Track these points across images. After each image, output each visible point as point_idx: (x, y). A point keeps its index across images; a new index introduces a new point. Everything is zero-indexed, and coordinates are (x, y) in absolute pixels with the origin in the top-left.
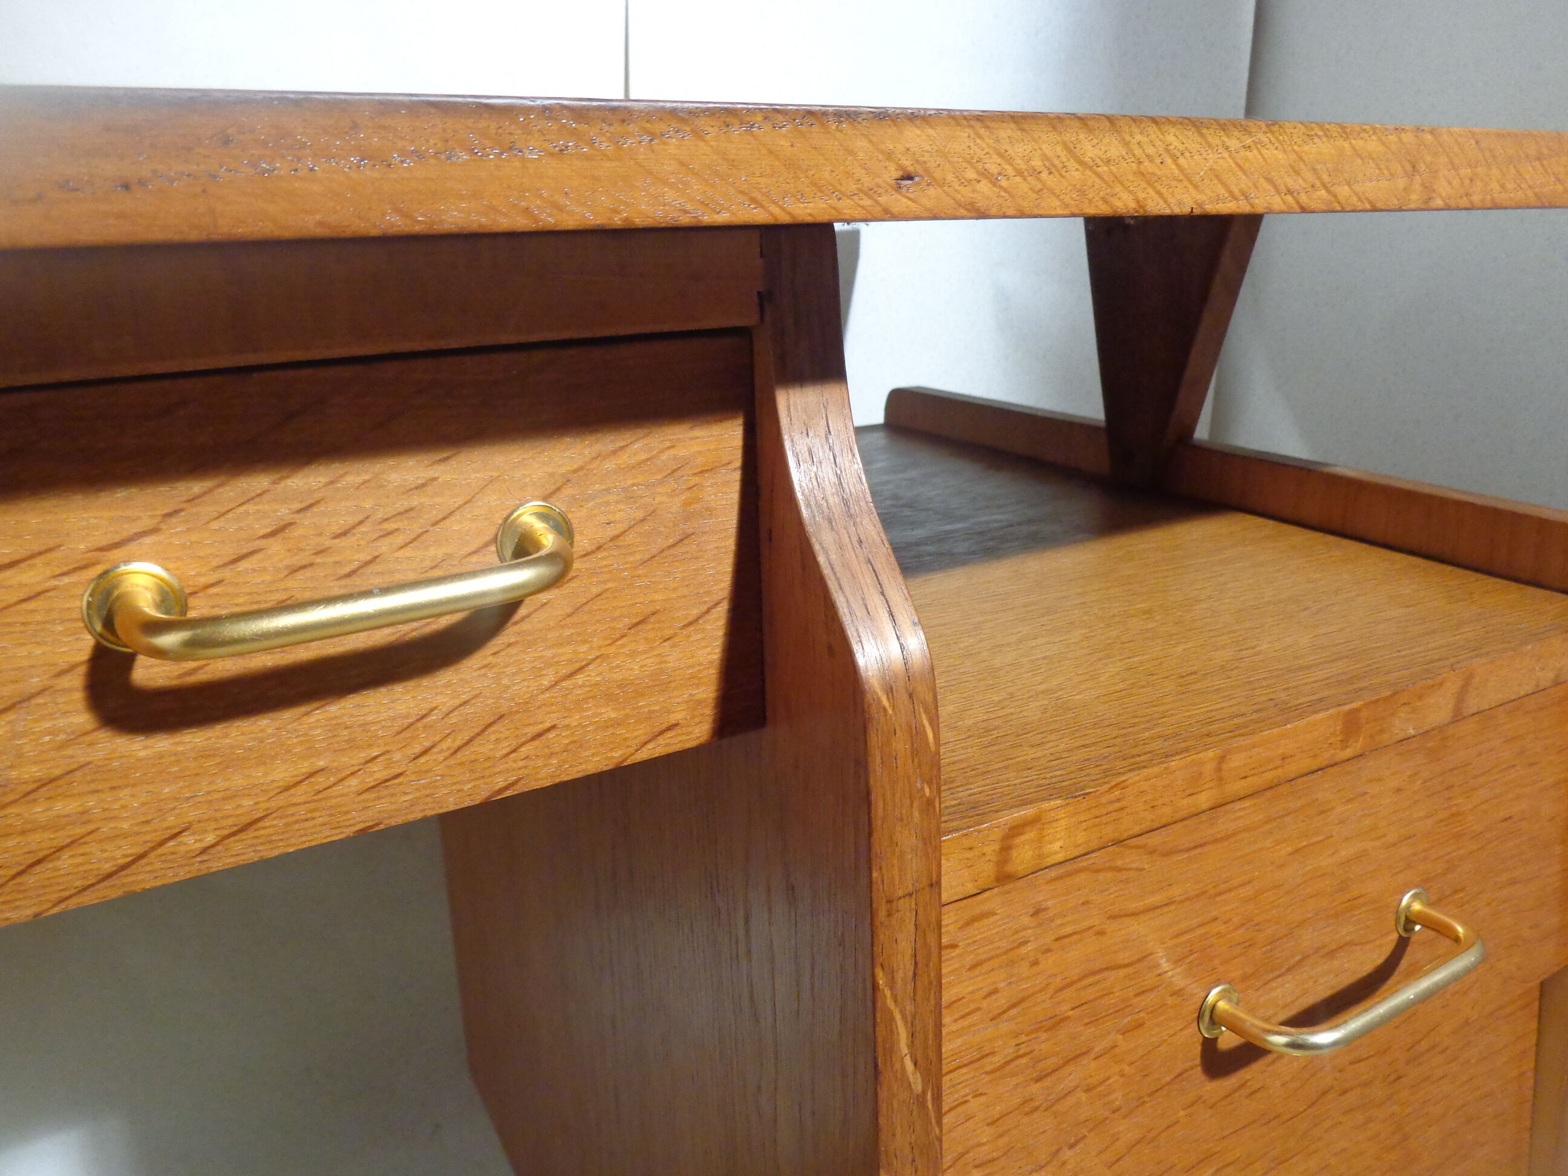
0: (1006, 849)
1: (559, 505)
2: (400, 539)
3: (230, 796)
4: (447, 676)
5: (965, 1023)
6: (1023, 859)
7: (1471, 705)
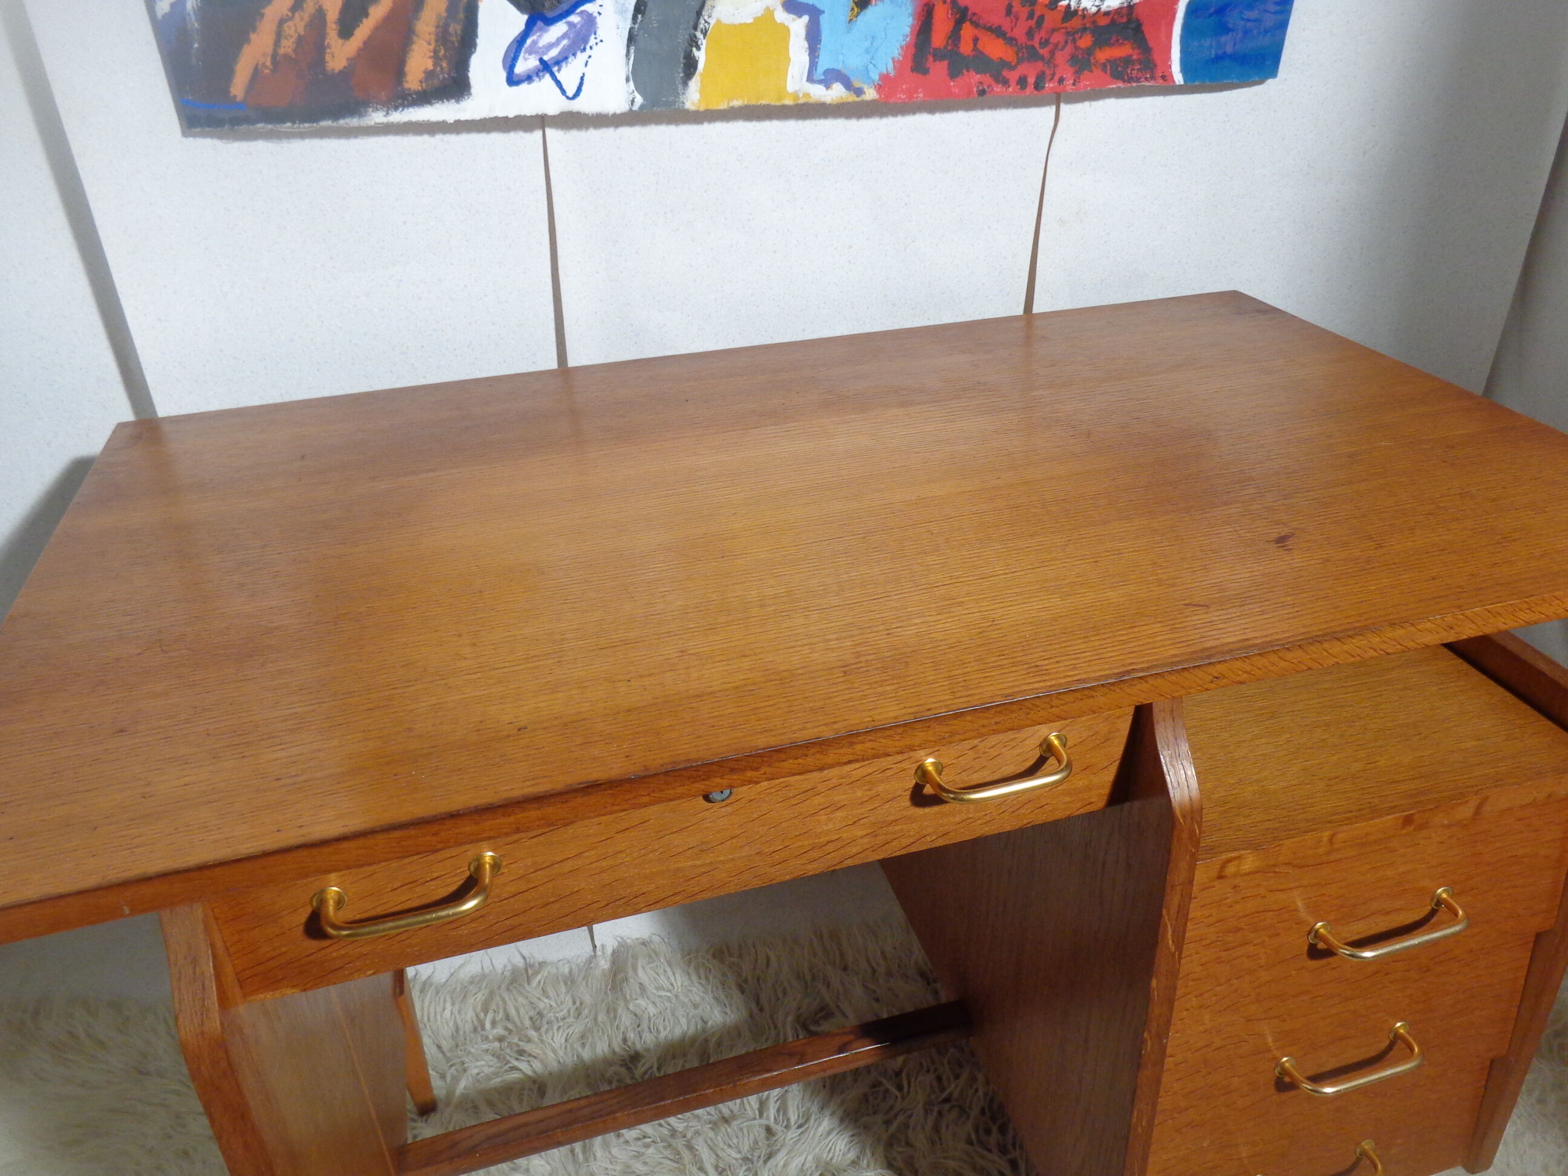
0: (1223, 866)
2: (1009, 747)
3: (942, 825)
5: (1195, 927)
6: (1231, 871)
7: (1487, 810)
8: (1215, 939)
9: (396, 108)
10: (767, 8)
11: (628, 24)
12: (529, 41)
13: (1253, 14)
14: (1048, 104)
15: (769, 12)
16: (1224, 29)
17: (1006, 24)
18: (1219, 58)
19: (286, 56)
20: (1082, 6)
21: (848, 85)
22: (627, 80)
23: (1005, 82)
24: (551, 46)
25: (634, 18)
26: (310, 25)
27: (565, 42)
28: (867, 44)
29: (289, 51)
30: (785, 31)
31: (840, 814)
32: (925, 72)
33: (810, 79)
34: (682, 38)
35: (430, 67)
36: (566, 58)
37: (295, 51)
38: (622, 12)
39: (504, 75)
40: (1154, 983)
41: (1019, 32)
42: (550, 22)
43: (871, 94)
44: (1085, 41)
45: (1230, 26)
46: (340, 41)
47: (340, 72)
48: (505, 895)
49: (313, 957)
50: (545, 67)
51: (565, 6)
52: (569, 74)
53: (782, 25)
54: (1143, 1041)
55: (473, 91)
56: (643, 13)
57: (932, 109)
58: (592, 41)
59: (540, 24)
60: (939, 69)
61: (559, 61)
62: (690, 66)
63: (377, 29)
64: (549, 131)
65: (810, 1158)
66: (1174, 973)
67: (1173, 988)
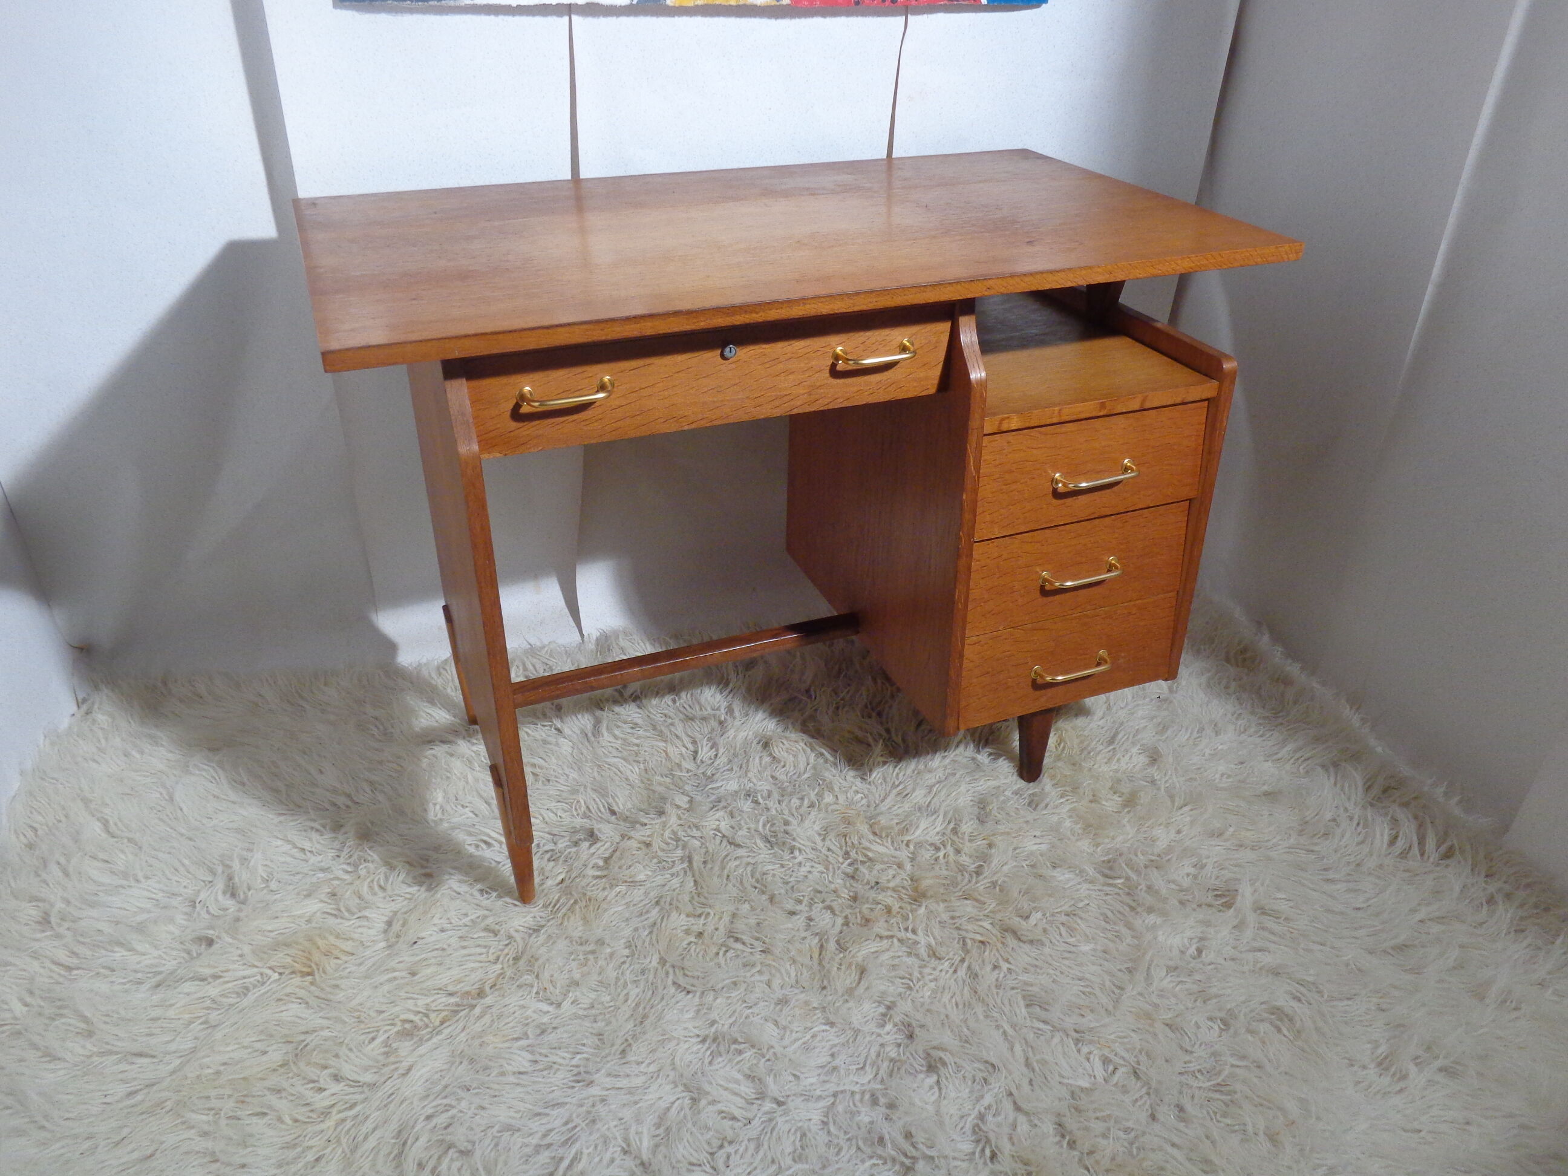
1: (914, 340)
2: (883, 345)
5: (987, 464)
6: (1005, 427)
7: (1147, 405)
8: (998, 476)
14: (901, 15)
31: (791, 377)
40: (964, 496)
43: (785, 2)
48: (614, 407)
49: (512, 434)
54: (960, 538)
57: (824, 14)
64: (574, 18)
65: (751, 733)
66: (975, 491)
67: (975, 502)
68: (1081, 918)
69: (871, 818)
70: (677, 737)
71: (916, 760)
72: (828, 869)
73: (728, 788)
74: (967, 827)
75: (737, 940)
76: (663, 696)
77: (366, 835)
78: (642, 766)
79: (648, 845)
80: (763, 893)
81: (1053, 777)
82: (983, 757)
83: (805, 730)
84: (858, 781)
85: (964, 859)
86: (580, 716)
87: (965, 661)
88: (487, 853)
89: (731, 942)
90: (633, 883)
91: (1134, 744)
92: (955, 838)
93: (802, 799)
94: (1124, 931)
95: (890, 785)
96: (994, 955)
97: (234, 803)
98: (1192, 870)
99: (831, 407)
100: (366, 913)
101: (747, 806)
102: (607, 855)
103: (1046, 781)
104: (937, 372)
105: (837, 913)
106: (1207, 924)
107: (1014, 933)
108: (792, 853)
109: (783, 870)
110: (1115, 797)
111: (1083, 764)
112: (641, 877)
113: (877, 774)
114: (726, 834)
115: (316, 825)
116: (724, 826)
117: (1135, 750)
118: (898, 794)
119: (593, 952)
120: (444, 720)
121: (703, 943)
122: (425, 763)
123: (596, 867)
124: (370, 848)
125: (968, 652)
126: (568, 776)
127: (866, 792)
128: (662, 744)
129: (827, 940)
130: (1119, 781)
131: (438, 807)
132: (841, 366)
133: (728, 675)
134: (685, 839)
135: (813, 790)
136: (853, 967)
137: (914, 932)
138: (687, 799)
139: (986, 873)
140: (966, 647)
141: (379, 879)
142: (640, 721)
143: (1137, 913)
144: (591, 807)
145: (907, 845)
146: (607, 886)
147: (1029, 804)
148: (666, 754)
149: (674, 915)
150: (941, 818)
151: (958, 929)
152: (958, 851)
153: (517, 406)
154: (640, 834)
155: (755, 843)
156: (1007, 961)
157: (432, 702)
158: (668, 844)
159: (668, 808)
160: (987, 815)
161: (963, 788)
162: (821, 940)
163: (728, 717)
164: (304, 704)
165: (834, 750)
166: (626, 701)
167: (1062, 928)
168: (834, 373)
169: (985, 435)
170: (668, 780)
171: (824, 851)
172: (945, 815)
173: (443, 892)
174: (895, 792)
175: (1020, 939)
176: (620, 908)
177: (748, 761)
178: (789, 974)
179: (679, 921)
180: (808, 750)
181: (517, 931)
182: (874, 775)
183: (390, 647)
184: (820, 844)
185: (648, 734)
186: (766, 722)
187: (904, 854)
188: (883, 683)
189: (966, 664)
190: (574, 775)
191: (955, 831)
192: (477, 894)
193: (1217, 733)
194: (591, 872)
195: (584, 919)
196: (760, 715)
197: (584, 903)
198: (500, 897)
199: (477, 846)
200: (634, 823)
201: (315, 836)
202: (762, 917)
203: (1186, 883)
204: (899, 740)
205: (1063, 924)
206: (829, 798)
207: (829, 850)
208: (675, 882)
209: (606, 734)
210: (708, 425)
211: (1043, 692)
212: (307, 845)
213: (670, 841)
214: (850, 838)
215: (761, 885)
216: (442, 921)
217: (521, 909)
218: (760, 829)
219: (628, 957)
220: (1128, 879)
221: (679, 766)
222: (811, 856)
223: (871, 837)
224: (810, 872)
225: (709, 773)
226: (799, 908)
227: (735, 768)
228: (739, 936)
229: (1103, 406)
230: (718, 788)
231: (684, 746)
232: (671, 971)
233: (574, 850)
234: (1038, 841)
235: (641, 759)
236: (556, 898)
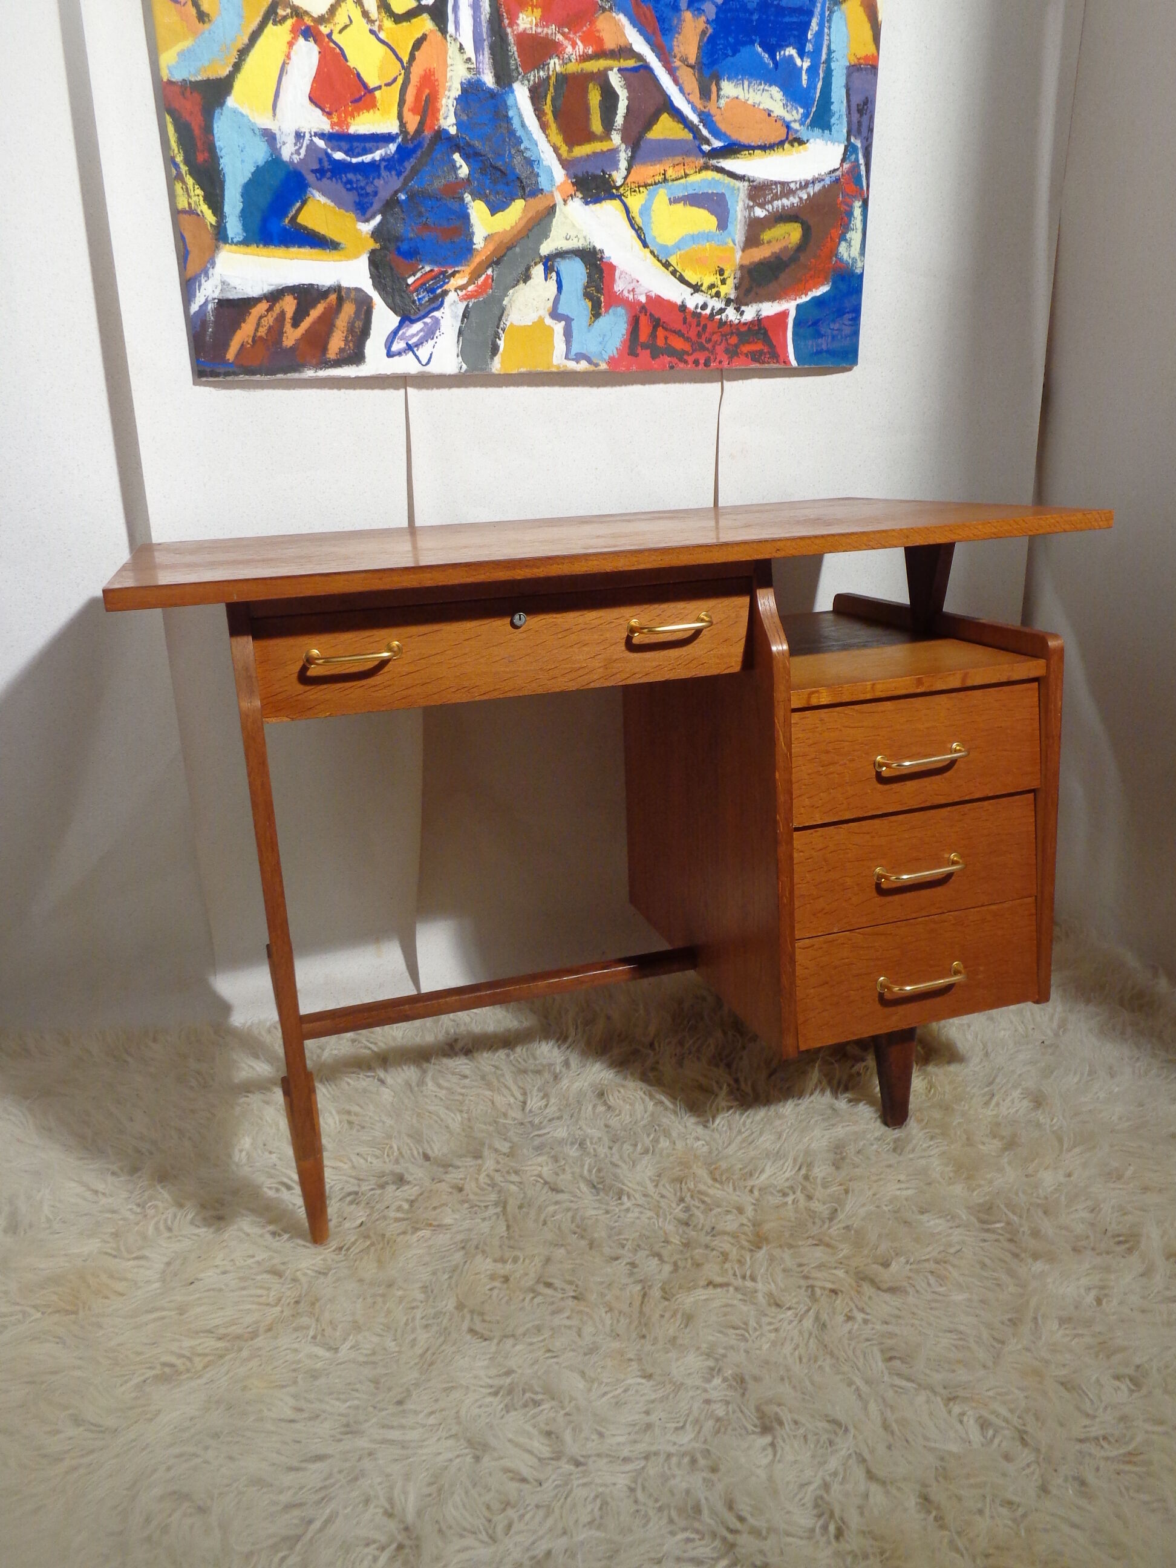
0: (809, 697)
1: (710, 613)
3: (645, 668)
4: (685, 648)
6: (814, 702)
7: (970, 683)
8: (813, 756)
9: (321, 369)
10: (540, 317)
11: (459, 324)
12: (400, 333)
13: (836, 326)
14: (716, 381)
15: (541, 320)
16: (820, 335)
17: (683, 329)
18: (819, 352)
19: (261, 337)
20: (729, 319)
21: (589, 361)
22: (458, 356)
23: (686, 362)
24: (413, 336)
25: (462, 321)
26: (276, 319)
27: (422, 334)
28: (600, 339)
29: (263, 334)
30: (551, 330)
31: (586, 649)
32: (637, 355)
33: (567, 358)
34: (490, 332)
35: (343, 346)
36: (422, 343)
37: (266, 334)
38: (456, 317)
39: (385, 352)
40: (777, 774)
41: (692, 334)
42: (413, 322)
43: (603, 366)
44: (734, 340)
45: (823, 332)
46: (292, 329)
47: (291, 347)
48: (402, 673)
50: (410, 348)
51: (422, 313)
52: (423, 352)
53: (549, 326)
54: (777, 823)
55: (366, 360)
56: (467, 318)
57: (643, 383)
58: (437, 333)
59: (407, 323)
60: (645, 354)
61: (417, 345)
62: (495, 350)
63: (314, 323)
64: (409, 390)
65: (586, 1084)
66: (789, 770)
67: (790, 782)
68: (954, 1266)
69: (711, 1164)
70: (506, 1086)
71: (767, 1108)
72: (658, 1215)
73: (556, 1135)
74: (820, 1171)
75: (549, 1285)
76: (497, 1050)
77: (163, 1177)
78: (465, 1116)
79: (461, 1190)
80: (582, 1237)
81: (920, 1121)
82: (842, 1104)
83: (644, 1078)
84: (700, 1130)
85: (815, 1205)
86: (405, 1068)
87: (798, 968)
88: (285, 1195)
89: (541, 1288)
90: (440, 1227)
91: (1015, 1087)
92: (807, 1184)
93: (636, 1145)
94: (1004, 1278)
95: (735, 1133)
96: (847, 1303)
97: (37, 1147)
98: (1085, 1214)
99: (629, 682)
100: (146, 1252)
101: (573, 1152)
102: (412, 1198)
103: (912, 1125)
104: (739, 649)
105: (666, 1259)
106: (1108, 1269)
107: (872, 1282)
108: (620, 1198)
109: (608, 1216)
110: (995, 1141)
111: (955, 1106)
112: (448, 1221)
113: (721, 1121)
114: (548, 1180)
115: (115, 1168)
116: (546, 1171)
117: (1016, 1094)
118: (744, 1141)
119: (383, 1295)
120: (266, 1073)
121: (508, 1288)
122: (238, 1110)
123: (399, 1209)
124: (163, 1187)
125: (800, 957)
126: (384, 1123)
127: (708, 1139)
128: (488, 1093)
129: (650, 1287)
130: (998, 1124)
131: (244, 1153)
132: (637, 638)
133: (567, 1030)
134: (503, 1184)
135: (648, 1135)
136: (679, 1316)
137: (753, 1279)
138: (508, 1145)
139: (841, 1216)
140: (798, 951)
141: (166, 1220)
142: (467, 1072)
143: (1021, 1260)
144: (404, 1153)
145: (751, 1191)
146: (409, 1228)
147: (894, 1150)
148: (493, 1103)
149: (479, 1258)
150: (790, 1161)
151: (806, 1277)
152: (810, 1198)
153: (304, 669)
154: (454, 1176)
155: (579, 1188)
156: (862, 1310)
157: (256, 1057)
158: (482, 1189)
159: (486, 1152)
160: (843, 1159)
161: (817, 1132)
162: (644, 1288)
163: (564, 1069)
164: (129, 1059)
165: (673, 1098)
166: (456, 1054)
167: (930, 1277)
168: (631, 646)
169: (794, 710)
170: (491, 1128)
171: (656, 1197)
172: (795, 1160)
173: (231, 1232)
174: (740, 1138)
175: (879, 1288)
176: (421, 1251)
177: (580, 1109)
178: (602, 1321)
179: (484, 1265)
180: (647, 1099)
181: (305, 1274)
182: (717, 1121)
183: (225, 1008)
184: (651, 1189)
185: (476, 1084)
186: (602, 1074)
187: (747, 1200)
188: (734, 1036)
189: (799, 971)
190: (389, 1122)
191: (806, 1177)
192: (268, 1237)
193: (1112, 1076)
194: (392, 1214)
195: (379, 1261)
196: (598, 1066)
197: (381, 1245)
198: (290, 1238)
199: (277, 1190)
200: (446, 1166)
201: (110, 1179)
202: (577, 1262)
203: (1080, 1229)
204: (749, 1090)
205: (932, 1272)
206: (664, 1143)
207: (663, 1196)
208: (485, 1226)
209: (430, 1084)
210: (501, 696)
211: (893, 1009)
212: (101, 1187)
213: (485, 1186)
214: (686, 1184)
215: (582, 1230)
216: (225, 1262)
217: (313, 1249)
218: (586, 1172)
219: (422, 1302)
220: (1008, 1223)
221: (505, 1115)
222: (640, 1202)
223: (710, 1182)
224: (638, 1218)
225: (537, 1121)
226: (620, 1252)
227: (566, 1117)
228: (550, 1280)
229: (920, 682)
230: (545, 1134)
231: (513, 1096)
232: (468, 1317)
233: (379, 1192)
234: (903, 1186)
235: (465, 1108)
236: (353, 1240)
